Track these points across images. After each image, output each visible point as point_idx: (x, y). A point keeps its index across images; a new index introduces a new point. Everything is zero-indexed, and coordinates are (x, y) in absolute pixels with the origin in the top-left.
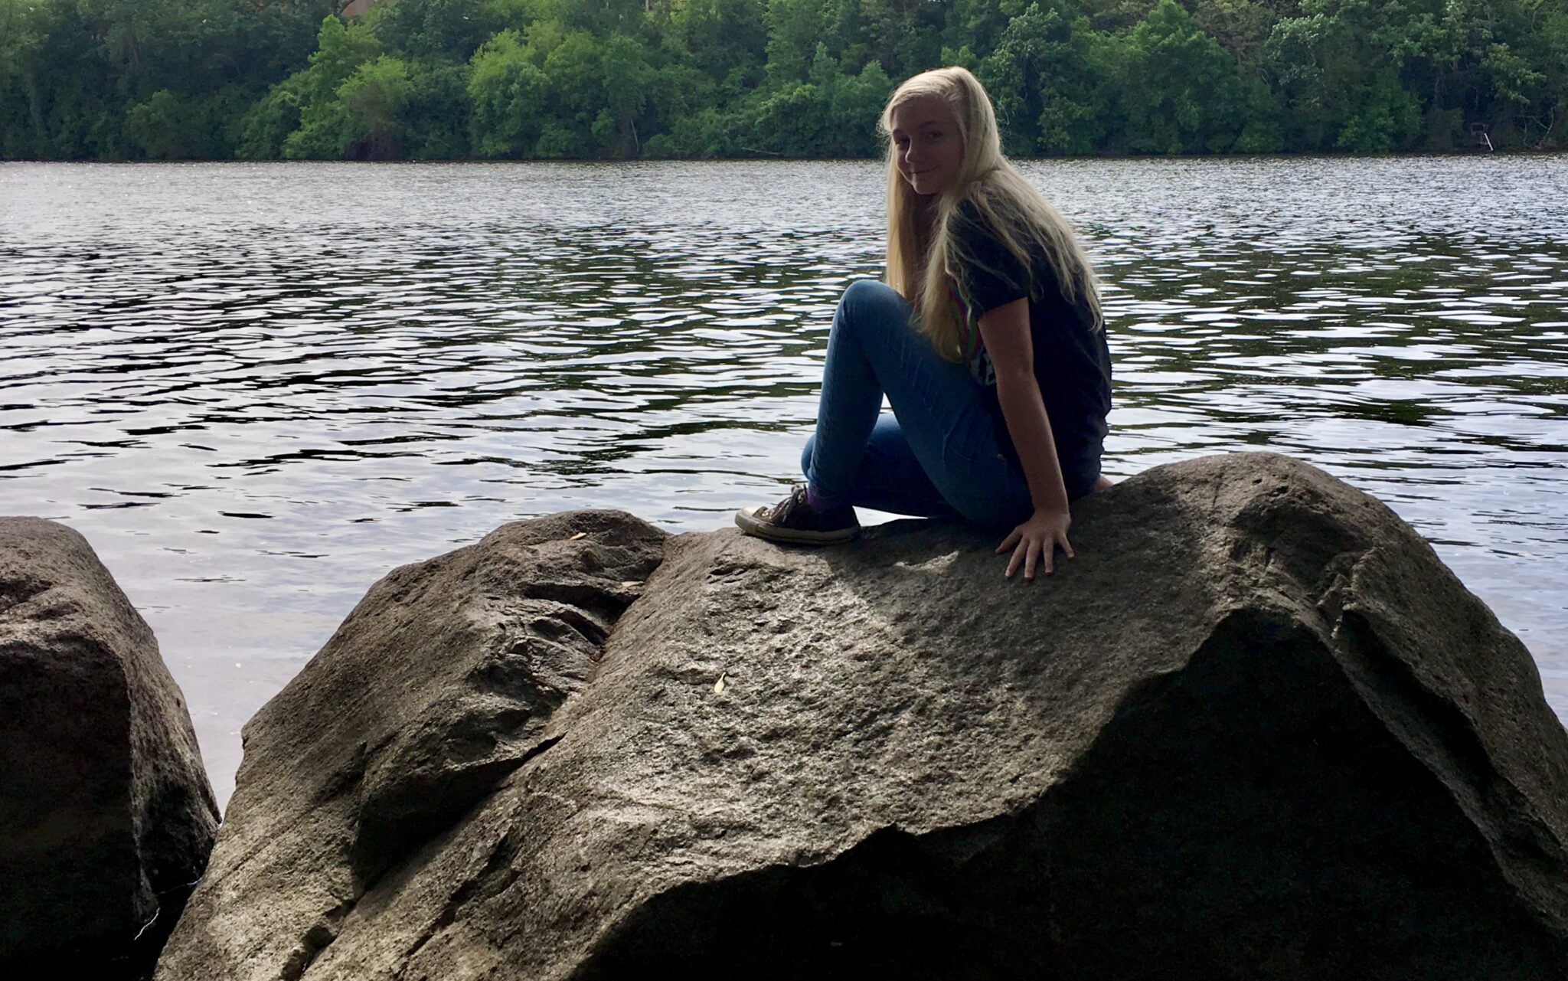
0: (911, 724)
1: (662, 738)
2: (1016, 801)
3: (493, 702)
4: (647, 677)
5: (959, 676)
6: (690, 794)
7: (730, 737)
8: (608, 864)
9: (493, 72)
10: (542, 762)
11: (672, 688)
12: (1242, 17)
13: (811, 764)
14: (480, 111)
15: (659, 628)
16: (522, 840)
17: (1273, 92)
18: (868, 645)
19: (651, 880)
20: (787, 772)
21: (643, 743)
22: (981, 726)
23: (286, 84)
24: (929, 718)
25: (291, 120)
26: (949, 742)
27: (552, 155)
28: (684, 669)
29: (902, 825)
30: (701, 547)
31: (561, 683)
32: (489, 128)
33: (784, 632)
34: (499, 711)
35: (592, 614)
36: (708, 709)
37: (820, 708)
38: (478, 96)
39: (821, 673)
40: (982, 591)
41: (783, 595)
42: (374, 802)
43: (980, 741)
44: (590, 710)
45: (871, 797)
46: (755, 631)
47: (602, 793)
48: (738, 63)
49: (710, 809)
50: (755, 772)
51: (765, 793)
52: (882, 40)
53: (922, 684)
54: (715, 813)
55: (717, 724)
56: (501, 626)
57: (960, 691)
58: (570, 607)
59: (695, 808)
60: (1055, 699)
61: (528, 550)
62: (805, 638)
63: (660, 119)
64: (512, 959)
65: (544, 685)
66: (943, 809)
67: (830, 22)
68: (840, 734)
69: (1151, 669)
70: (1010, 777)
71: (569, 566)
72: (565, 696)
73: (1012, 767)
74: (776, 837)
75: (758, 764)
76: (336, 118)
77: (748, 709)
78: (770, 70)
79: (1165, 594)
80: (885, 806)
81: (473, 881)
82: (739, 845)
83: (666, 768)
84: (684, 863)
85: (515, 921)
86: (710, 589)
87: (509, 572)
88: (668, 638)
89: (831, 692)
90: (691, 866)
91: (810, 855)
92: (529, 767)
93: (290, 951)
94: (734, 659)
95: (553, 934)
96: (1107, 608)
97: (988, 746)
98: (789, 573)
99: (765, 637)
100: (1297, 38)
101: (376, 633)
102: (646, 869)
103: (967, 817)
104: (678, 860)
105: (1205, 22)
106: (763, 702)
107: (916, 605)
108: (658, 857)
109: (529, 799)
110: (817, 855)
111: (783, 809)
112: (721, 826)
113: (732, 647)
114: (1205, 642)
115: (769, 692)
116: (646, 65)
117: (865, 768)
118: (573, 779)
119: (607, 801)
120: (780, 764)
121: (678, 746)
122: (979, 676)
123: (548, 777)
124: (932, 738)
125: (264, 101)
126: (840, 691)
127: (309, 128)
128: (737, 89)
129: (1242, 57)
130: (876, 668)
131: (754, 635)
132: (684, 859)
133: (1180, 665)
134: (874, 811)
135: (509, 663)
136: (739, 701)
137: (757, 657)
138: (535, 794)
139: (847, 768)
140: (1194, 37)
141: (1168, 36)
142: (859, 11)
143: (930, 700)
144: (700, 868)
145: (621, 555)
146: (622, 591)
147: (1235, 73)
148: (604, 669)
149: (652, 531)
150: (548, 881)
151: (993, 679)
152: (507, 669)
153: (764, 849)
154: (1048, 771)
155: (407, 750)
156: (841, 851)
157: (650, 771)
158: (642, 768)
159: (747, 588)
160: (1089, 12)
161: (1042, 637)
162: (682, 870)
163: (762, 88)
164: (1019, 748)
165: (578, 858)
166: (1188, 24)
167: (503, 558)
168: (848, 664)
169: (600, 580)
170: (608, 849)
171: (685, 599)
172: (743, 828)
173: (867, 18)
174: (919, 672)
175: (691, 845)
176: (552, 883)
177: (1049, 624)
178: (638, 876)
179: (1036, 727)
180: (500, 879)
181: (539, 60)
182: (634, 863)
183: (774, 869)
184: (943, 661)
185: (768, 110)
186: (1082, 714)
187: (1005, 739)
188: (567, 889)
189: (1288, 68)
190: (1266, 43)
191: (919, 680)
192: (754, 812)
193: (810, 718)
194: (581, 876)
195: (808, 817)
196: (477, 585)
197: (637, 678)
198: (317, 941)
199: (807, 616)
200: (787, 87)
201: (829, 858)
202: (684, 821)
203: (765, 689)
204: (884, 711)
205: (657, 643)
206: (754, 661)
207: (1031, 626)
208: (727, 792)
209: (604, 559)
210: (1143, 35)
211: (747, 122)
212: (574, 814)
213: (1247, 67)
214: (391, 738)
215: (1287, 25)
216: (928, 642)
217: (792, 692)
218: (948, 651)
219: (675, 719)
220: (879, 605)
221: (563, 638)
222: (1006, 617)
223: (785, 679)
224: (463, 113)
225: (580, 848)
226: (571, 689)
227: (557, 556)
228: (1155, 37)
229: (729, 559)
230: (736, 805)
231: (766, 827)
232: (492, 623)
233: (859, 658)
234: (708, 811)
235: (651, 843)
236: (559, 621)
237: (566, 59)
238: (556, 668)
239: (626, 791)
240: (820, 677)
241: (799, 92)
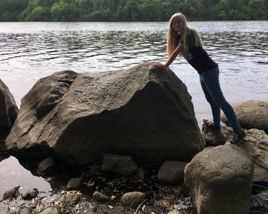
0: (109, 97)
1: (77, 99)
2: (122, 106)
3: (54, 95)
4: (75, 92)
6: (80, 106)
7: (85, 99)
9: (54, 9)
10: (61, 103)
11: (78, 93)
12: (158, 2)
13: (96, 102)
14: (53, 14)
15: (76, 85)
16: (58, 113)
18: (103, 87)
19: (75, 117)
21: (74, 100)
22: (117, 97)
23: (25, 10)
24: (111, 96)
25: (26, 16)
26: (113, 99)
28: (79, 91)
29: (107, 109)
30: (82, 75)
31: (63, 93)
33: (92, 86)
34: (55, 97)
35: (67, 84)
36: (82, 96)
38: (52, 12)
41: (92, 81)
42: (39, 109)
44: (67, 96)
45: (103, 106)
47: (69, 106)
48: (89, 8)
49: (83, 108)
50: (89, 103)
51: (90, 106)
52: (109, 5)
53: (110, 92)
55: (84, 97)
57: (115, 92)
58: (64, 83)
60: (127, 93)
61: (58, 76)
62: (95, 86)
64: (57, 128)
65: (61, 93)
66: (112, 107)
67: (102, 2)
68: (100, 98)
71: (64, 78)
72: (64, 95)
73: (121, 102)
76: (32, 15)
77: (88, 96)
78: (94, 9)
81: (52, 118)
82: (87, 112)
83: (77, 103)
85: (58, 123)
86: (83, 80)
87: (56, 78)
92: (59, 104)
93: (29, 127)
94: (86, 89)
95: (63, 124)
97: (118, 99)
98: (93, 78)
101: (38, 87)
103: (116, 108)
105: (153, 3)
106: (90, 95)
110: (96, 113)
111: (92, 108)
112: (84, 110)
114: (145, 86)
115: (90, 93)
116: (76, 8)
117: (103, 102)
118: (65, 105)
119: (69, 108)
120: (92, 102)
121: (79, 100)
122: (117, 91)
123: (62, 105)
124: (111, 99)
125: (22, 13)
126: (99, 93)
127: (28, 17)
128: (89, 12)
129: (158, 8)
130: (104, 90)
131: (89, 86)
133: (142, 89)
134: (104, 108)
136: (86, 95)
138: (60, 107)
139: (100, 102)
140: (152, 5)
141: (148, 5)
143: (111, 94)
144: (81, 115)
145: (71, 76)
146: (71, 81)
147: (157, 10)
148: (69, 91)
149: (75, 73)
150: (62, 118)
151: (119, 91)
152: (56, 91)
153: (90, 113)
154: (126, 102)
155: (43, 102)
156: (100, 113)
158: (74, 103)
159: (88, 80)
162: (79, 116)
163: (93, 11)
164: (122, 99)
166: (151, 3)
169: (68, 79)
170: (70, 114)
171: (80, 81)
172: (87, 110)
174: (109, 90)
175: (80, 113)
177: (126, 84)
178: (73, 117)
179: (124, 97)
180: (56, 118)
181: (61, 7)
182: (73, 115)
183: (91, 115)
187: (120, 98)
188: (64, 119)
190: (161, 6)
192: (88, 108)
193: (96, 96)
194: (66, 117)
195: (95, 109)
196: (52, 80)
197: (73, 92)
198: (32, 126)
199: (95, 83)
200: (96, 11)
201: (98, 114)
202: (79, 110)
204: (105, 95)
205: (76, 87)
206: (89, 89)
208: (85, 106)
209: (69, 77)
210: (145, 5)
211: (91, 16)
212: (65, 109)
214: (41, 100)
215: (164, 3)
217: (93, 93)
218: (113, 88)
219: (78, 97)
221: (63, 87)
224: (50, 15)
225: (66, 114)
227: (63, 76)
229: (85, 76)
230: (86, 108)
231: (90, 110)
232: (54, 85)
233: (102, 89)
234: (82, 109)
235: (75, 113)
236: (63, 85)
237: (65, 7)
238: (63, 91)
239: (72, 106)
240: (97, 91)
241: (98, 12)
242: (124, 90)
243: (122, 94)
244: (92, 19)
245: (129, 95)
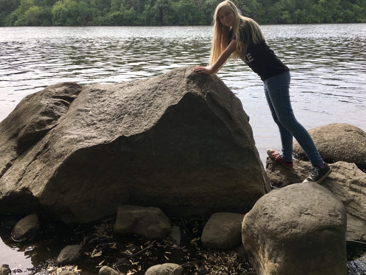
0: (127, 117)
1: (79, 122)
2: (146, 129)
3: (45, 118)
4: (76, 111)
6: (84, 132)
7: (92, 121)
8: (67, 146)
9: (57, 9)
10: (55, 129)
11: (81, 113)
13: (108, 125)
14: (54, 16)
15: (79, 102)
16: (50, 143)
17: (205, 14)
18: (120, 103)
19: (75, 148)
20: (103, 127)
21: (75, 123)
22: (140, 116)
23: (14, 11)
24: (131, 115)
25: (16, 18)
26: (134, 120)
27: (69, 25)
28: (84, 109)
29: (125, 135)
30: (88, 88)
31: (59, 114)
32: (56, 20)
33: (104, 102)
34: (47, 120)
35: (66, 101)
36: (88, 116)
37: (110, 115)
38: (54, 14)
41: (104, 95)
42: (20, 138)
43: (140, 119)
44: (65, 118)
45: (119, 130)
47: (66, 132)
48: (106, 7)
49: (88, 134)
50: (97, 127)
51: (99, 131)
52: (133, 3)
53: (129, 109)
55: (90, 119)
56: (48, 104)
58: (62, 100)
59: (85, 134)
61: (54, 89)
62: (107, 102)
63: (90, 18)
65: (56, 114)
66: (133, 132)
68: (114, 119)
69: (172, 104)
70: (145, 125)
71: (62, 92)
72: (60, 116)
73: (146, 123)
74: (101, 139)
76: (25, 18)
77: (96, 116)
78: (111, 9)
80: (122, 132)
81: (41, 152)
82: (93, 141)
83: (79, 128)
85: (48, 158)
86: (90, 95)
87: (50, 94)
88: (81, 104)
89: (112, 112)
90: (83, 145)
92: (53, 130)
93: (3, 168)
94: (94, 107)
95: (56, 160)
98: (105, 91)
99: (100, 103)
100: (209, 4)
101: (23, 107)
102: (74, 146)
103: (137, 133)
104: (81, 144)
105: (193, 1)
106: (99, 114)
108: (77, 144)
109: (52, 135)
110: (108, 142)
111: (102, 133)
112: (90, 137)
113: (93, 105)
114: (182, 99)
116: (87, 8)
117: (118, 125)
118: (61, 131)
119: (67, 134)
120: (102, 125)
121: (82, 123)
123: (56, 131)
124: (131, 119)
125: (10, 15)
126: (114, 112)
127: (19, 20)
128: (105, 13)
129: (199, 7)
130: (121, 107)
131: (98, 103)
133: (177, 103)
134: (120, 133)
135: (49, 110)
136: (94, 115)
139: (115, 125)
140: (191, 3)
141: (186, 3)
143: (131, 112)
144: (85, 145)
145: (73, 90)
146: (73, 97)
147: (198, 10)
148: (68, 111)
152: (49, 112)
153: (98, 141)
154: (152, 123)
155: (28, 128)
156: (113, 140)
157: (76, 128)
158: (74, 128)
159: (97, 94)
163: (110, 12)
164: (147, 120)
165: (61, 145)
167: (48, 91)
168: (115, 107)
169: (68, 95)
170: (67, 143)
171: (85, 97)
172: (94, 137)
175: (84, 141)
176: (56, 150)
179: (150, 116)
180: (46, 151)
181: (66, 7)
182: (72, 145)
183: (100, 145)
185: (111, 17)
186: (159, 113)
187: (145, 118)
188: (59, 151)
189: (208, 9)
190: (204, 5)
192: (96, 135)
193: (108, 117)
194: (62, 148)
195: (107, 135)
196: (43, 97)
197: (74, 112)
198: (9, 166)
199: (108, 99)
200: (115, 12)
201: (111, 142)
202: (82, 137)
203: (100, 112)
204: (122, 115)
205: (79, 105)
206: (98, 107)
208: (91, 131)
209: (69, 91)
210: (182, 3)
211: (107, 19)
212: (61, 137)
213: (200, 9)
214: (24, 126)
215: (208, 1)
217: (105, 112)
218: (135, 103)
219: (81, 119)
221: (60, 106)
223: (103, 110)
224: (51, 17)
225: (61, 143)
226: (62, 115)
227: (60, 90)
228: (184, 3)
229: (94, 89)
230: (93, 134)
231: (99, 137)
232: (46, 103)
233: (118, 105)
235: (76, 141)
236: (60, 102)
237: (71, 6)
238: (59, 111)
239: (71, 132)
240: (110, 109)
241: (117, 13)
242: (151, 106)
243: (148, 112)
244: (109, 22)
245: (157, 112)
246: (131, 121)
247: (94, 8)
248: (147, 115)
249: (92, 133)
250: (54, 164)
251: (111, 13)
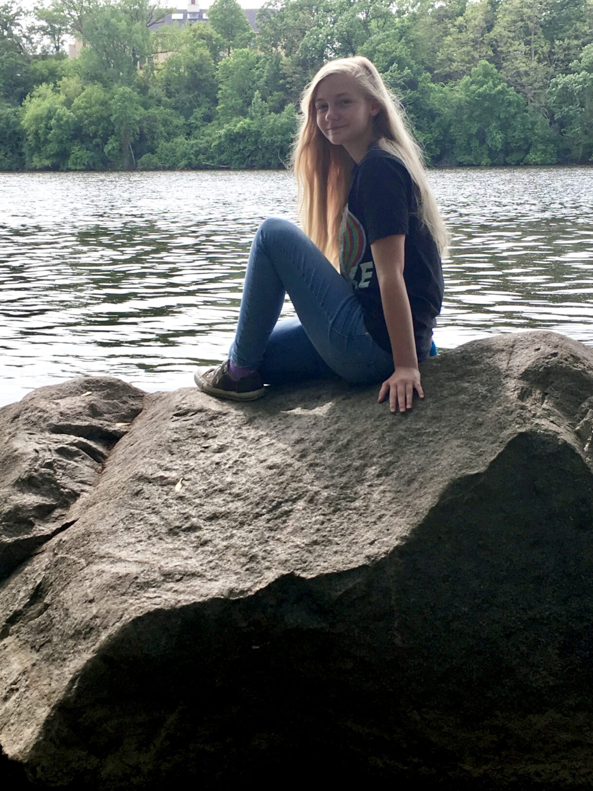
0: (304, 509)
1: (141, 519)
2: (373, 556)
3: (31, 499)
4: (131, 481)
5: (336, 478)
6: (159, 554)
7: (186, 518)
8: (106, 598)
9: (38, 111)
10: (63, 536)
11: (147, 488)
12: (532, 73)
13: (239, 535)
14: (30, 138)
15: (139, 451)
16: (51, 585)
17: (551, 124)
18: (277, 459)
19: (134, 608)
20: (223, 540)
21: (129, 523)
22: (350, 509)
24: (316, 505)
26: (329, 520)
27: (78, 168)
28: (153, 476)
29: (298, 573)
30: (167, 400)
31: (76, 487)
32: (37, 149)
33: (221, 452)
34: (36, 505)
35: (97, 444)
36: (171, 501)
37: (245, 499)
38: (29, 128)
39: (245, 477)
40: (352, 423)
41: (221, 429)
43: (349, 519)
44: (95, 504)
45: (278, 555)
46: (201, 451)
47: (102, 553)
48: (199, 106)
49: (173, 564)
50: (202, 540)
51: (209, 553)
52: (294, 89)
53: (312, 484)
54: (176, 566)
55: (177, 510)
56: (37, 451)
57: (337, 487)
58: (82, 439)
59: (162, 563)
60: (400, 491)
61: (54, 403)
62: (235, 456)
63: (149, 143)
64: (45, 658)
65: (65, 488)
66: (325, 562)
67: (260, 77)
68: (258, 516)
69: (463, 472)
70: (369, 541)
71: (80, 413)
72: (79, 495)
73: (371, 535)
74: (216, 580)
75: (204, 535)
77: (197, 501)
78: (220, 109)
79: (473, 424)
80: (287, 561)
81: (20, 611)
82: (192, 586)
83: (144, 539)
84: (155, 597)
85: (47, 635)
86: (173, 425)
87: (41, 417)
88: (145, 457)
89: (252, 489)
90: (160, 599)
91: (238, 591)
92: (55, 540)
94: (189, 470)
95: (71, 642)
96: (435, 433)
97: (355, 522)
98: (225, 414)
99: (209, 455)
100: (567, 88)
102: (131, 601)
103: (341, 567)
104: (151, 595)
105: (507, 77)
106: (207, 496)
107: (309, 433)
108: (138, 594)
109: (55, 560)
110: (242, 592)
111: (220, 563)
112: (180, 574)
113: (187, 462)
114: (500, 453)
115: (211, 490)
116: (140, 107)
117: (273, 537)
118: (83, 546)
119: (105, 560)
121: (151, 524)
122: (349, 478)
123: (67, 545)
124: (318, 517)
126: (258, 489)
128: (199, 124)
129: (531, 101)
130: (282, 474)
131: (202, 454)
132: (155, 595)
133: (482, 469)
134: (279, 564)
135: (41, 475)
136: (192, 496)
137: (203, 468)
138: (59, 556)
139: (262, 537)
140: (499, 87)
141: (482, 86)
142: (279, 70)
143: (317, 493)
144: (166, 600)
145: (115, 406)
146: (116, 429)
147: (526, 111)
148: (104, 478)
149: (136, 390)
150: (67, 610)
151: (359, 480)
152: (40, 479)
153: (207, 588)
154: (395, 537)
156: (257, 589)
157: (133, 540)
158: (127, 538)
159: (197, 424)
160: (430, 70)
161: (392, 452)
162: (154, 601)
163: (215, 122)
164: (375, 523)
165: (86, 595)
166: (497, 78)
167: (36, 408)
168: (263, 471)
169: (101, 422)
170: (106, 589)
171: (157, 432)
172: (194, 575)
173: (284, 74)
174: (309, 476)
175: (160, 586)
176: (70, 610)
177: (396, 444)
178: (125, 605)
179: (386, 509)
180: (37, 609)
181: (68, 103)
182: (123, 597)
183: (214, 600)
184: (325, 469)
185: (220, 137)
186: (417, 501)
187: (366, 517)
188: (80, 614)
189: (561, 108)
190: (548, 91)
191: (309, 481)
192: (201, 565)
193: (239, 506)
194: (89, 606)
195: (237, 568)
196: (20, 425)
197: (125, 482)
199: (236, 442)
200: (233, 121)
201: (250, 593)
202: (155, 571)
203: (209, 488)
204: (287, 501)
205: (137, 460)
206: (201, 470)
207: (384, 446)
208: (184, 554)
209: (104, 408)
210: (467, 86)
211: (206, 145)
212: (84, 567)
213: (534, 107)
215: (562, 79)
216: (316, 457)
217: (226, 490)
218: (329, 462)
219: (149, 508)
220: (284, 434)
221: (77, 458)
222: (368, 440)
223: (222, 482)
224: (19, 139)
225: (87, 589)
226: (82, 491)
227: (72, 406)
228: (473, 87)
229: (185, 406)
230: (189, 562)
231: (209, 575)
232: (30, 449)
233: (270, 468)
234: (171, 565)
235: (134, 585)
236: (74, 448)
237: (87, 102)
238: (72, 477)
239: (117, 553)
240: (244, 480)
241: (240, 124)
243: (376, 496)
244: (213, 158)
245: (409, 499)
246: (318, 526)
247: (162, 108)
248: (373, 506)
249: (186, 558)
250: (66, 656)
251: (220, 126)
